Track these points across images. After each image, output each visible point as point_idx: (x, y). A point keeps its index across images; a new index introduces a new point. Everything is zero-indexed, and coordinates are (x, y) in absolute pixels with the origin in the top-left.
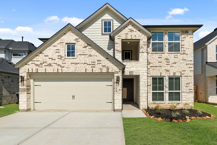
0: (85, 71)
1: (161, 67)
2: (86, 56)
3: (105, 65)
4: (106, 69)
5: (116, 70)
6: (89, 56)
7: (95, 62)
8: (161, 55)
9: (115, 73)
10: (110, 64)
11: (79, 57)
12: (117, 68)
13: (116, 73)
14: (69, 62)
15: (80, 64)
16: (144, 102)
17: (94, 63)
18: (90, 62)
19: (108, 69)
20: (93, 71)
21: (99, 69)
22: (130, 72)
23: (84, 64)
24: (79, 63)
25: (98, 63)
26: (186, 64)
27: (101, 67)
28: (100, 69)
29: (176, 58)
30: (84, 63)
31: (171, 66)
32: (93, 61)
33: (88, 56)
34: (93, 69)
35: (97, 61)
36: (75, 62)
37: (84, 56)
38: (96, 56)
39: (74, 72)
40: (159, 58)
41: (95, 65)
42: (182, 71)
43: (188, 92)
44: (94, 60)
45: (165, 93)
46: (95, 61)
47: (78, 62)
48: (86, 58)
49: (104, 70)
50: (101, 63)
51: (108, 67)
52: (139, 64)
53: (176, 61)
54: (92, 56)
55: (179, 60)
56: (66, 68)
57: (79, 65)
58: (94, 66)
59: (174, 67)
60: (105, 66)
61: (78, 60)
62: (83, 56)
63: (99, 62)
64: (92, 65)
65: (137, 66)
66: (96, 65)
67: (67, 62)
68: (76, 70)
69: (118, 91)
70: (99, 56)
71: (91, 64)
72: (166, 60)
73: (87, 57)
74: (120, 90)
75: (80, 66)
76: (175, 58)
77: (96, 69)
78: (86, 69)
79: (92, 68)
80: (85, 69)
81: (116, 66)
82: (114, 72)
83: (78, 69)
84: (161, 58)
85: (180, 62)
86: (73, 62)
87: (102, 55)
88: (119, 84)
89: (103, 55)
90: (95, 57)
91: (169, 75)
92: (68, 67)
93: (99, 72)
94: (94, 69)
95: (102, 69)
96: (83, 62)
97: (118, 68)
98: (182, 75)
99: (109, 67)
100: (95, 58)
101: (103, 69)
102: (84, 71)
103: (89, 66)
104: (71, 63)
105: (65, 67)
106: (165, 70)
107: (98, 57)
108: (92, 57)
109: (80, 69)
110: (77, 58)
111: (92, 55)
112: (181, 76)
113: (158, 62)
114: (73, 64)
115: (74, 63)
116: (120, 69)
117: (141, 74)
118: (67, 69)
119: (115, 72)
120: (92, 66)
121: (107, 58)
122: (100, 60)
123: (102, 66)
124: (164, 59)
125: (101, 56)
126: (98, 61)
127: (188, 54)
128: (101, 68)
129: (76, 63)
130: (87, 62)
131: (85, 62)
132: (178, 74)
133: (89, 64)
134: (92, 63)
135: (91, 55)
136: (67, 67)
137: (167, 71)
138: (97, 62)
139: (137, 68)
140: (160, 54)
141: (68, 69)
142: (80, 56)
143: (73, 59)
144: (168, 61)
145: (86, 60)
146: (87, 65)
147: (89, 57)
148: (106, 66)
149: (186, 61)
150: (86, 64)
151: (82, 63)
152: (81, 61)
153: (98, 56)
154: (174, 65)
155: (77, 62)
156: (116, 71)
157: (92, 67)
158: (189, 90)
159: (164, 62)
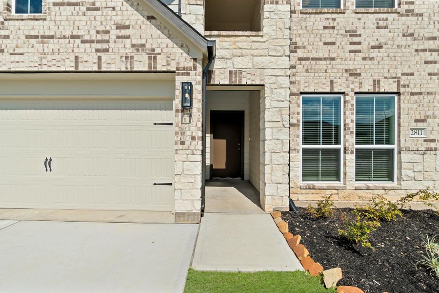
0: (73, 64)
1: (333, 59)
2: (77, 8)
3: (143, 42)
4: (146, 57)
5: (182, 60)
6: (88, 9)
7: (107, 32)
8: (334, 20)
9: (178, 75)
10: (159, 41)
11: (53, 13)
12: (185, 55)
13: (183, 74)
14: (20, 33)
15: (56, 40)
16: (279, 185)
17: (106, 37)
18: (93, 32)
19: (155, 58)
20: (100, 66)
21: (124, 59)
22: (231, 72)
23: (72, 40)
24: (52, 37)
25: (118, 37)
26: (416, 51)
27: (130, 51)
28: (127, 58)
29: (382, 31)
30: (73, 37)
31: (364, 59)
32: (102, 28)
33: (84, 9)
34: (100, 58)
35: (114, 27)
36: (41, 33)
37: (72, 8)
38: (114, 8)
39: (35, 69)
40: (325, 28)
41: (108, 41)
42: (403, 74)
43: (423, 148)
44: (104, 23)
45: (345, 153)
46: (108, 28)
47: (52, 33)
48: (78, 18)
49: (141, 63)
50: (128, 37)
51: (153, 50)
52: (264, 46)
53: (382, 40)
54: (97, 9)
55: (391, 35)
56: (11, 54)
57: (52, 45)
58: (105, 46)
59: (376, 62)
60: (143, 46)
61: (52, 23)
62: (68, 8)
63: (124, 32)
64: (98, 42)
65: (255, 52)
66: (112, 45)
67: (14, 32)
68: (44, 61)
69: (187, 143)
70: (124, 8)
71: (94, 38)
72: (351, 36)
73: (80, 13)
74: (193, 138)
75: (56, 47)
76: (378, 28)
77: (113, 57)
78: (77, 58)
79: (99, 54)
80: (73, 58)
81: (182, 47)
82: (174, 69)
83: (49, 58)
84: (333, 28)
85: (397, 43)
86: (33, 33)
87: (132, 5)
88: (190, 116)
89: (135, 4)
90: (110, 13)
91: (357, 90)
92: (17, 51)
93: (123, 69)
94: (103, 59)
95: (132, 57)
96: (68, 33)
97: (188, 52)
98: (402, 90)
99: (158, 51)
100: (109, 18)
101: (135, 58)
102: (69, 66)
103: (88, 45)
104: (27, 37)
105: (6, 50)
106: (346, 71)
107: (119, 13)
108: (99, 13)
109: (58, 57)
110: (48, 18)
111: (98, 5)
112: (398, 93)
113: (322, 43)
114: (33, 41)
115: (36, 37)
116: (195, 59)
117: (267, 81)
118: (13, 58)
119: (178, 69)
120: (99, 46)
121: (150, 18)
122: (127, 23)
123: (133, 46)
124: (343, 32)
125: (130, 8)
126: (118, 28)
127: (421, 15)
128: (129, 55)
129: (43, 37)
130: (80, 33)
131: (75, 33)
132: (388, 86)
133: (87, 38)
134: (99, 37)
135: (94, 4)
136: (11, 52)
137: (351, 75)
138: (114, 32)
139: (256, 59)
140: (329, 16)
141: (17, 58)
142: (57, 8)
143: (32, 22)
144: (356, 39)
145: (77, 23)
146: (83, 42)
147: (89, 13)
148: (148, 46)
149: (415, 39)
150: (78, 41)
151: (64, 37)
152: (61, 28)
153: (117, 9)
154: (374, 53)
155: (47, 33)
156: (181, 65)
157: (97, 51)
158: (425, 141)
159: (344, 42)
